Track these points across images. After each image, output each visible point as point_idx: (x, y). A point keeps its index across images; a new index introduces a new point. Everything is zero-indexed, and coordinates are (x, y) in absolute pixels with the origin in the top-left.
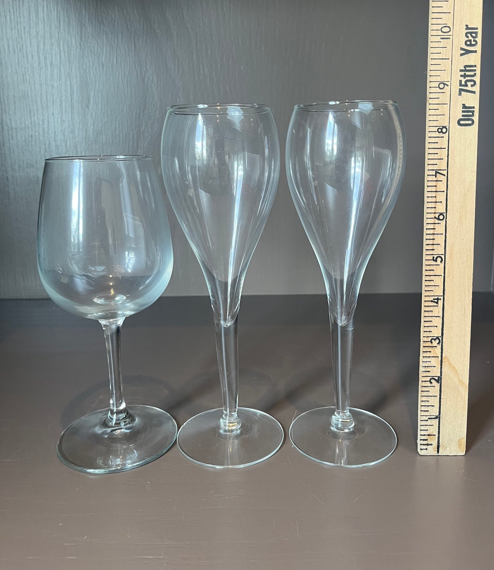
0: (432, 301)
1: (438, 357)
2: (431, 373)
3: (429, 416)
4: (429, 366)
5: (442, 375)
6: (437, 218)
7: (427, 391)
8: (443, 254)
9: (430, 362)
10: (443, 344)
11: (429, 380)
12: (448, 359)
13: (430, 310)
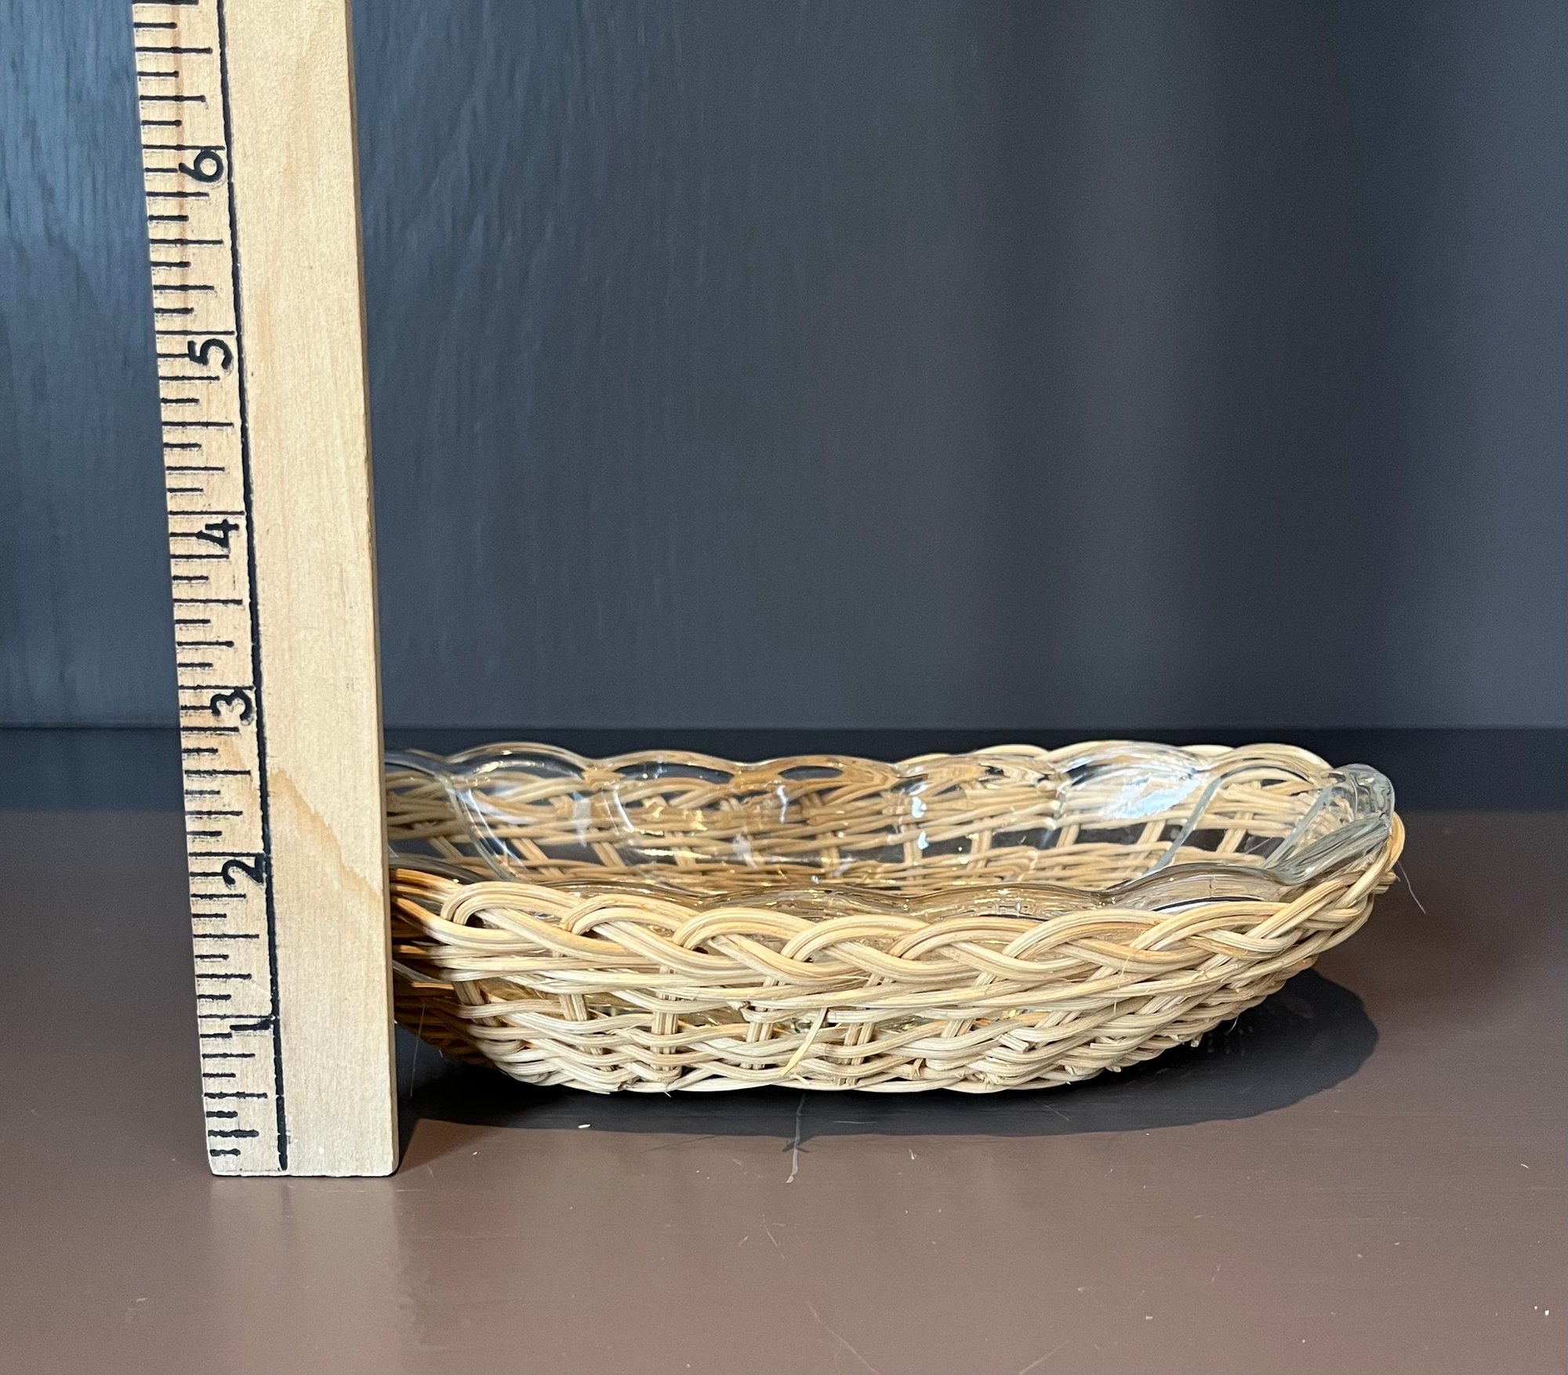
0: (200, 535)
1: (249, 773)
2: (224, 841)
3: (232, 1016)
4: (216, 813)
5: (273, 847)
6: (192, 168)
7: (217, 916)
8: (231, 333)
9: (218, 793)
10: (266, 720)
11: (220, 871)
12: (289, 781)
13: (198, 574)
